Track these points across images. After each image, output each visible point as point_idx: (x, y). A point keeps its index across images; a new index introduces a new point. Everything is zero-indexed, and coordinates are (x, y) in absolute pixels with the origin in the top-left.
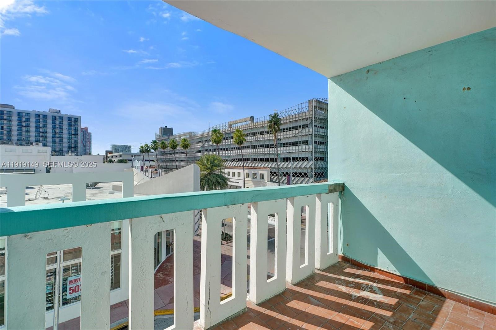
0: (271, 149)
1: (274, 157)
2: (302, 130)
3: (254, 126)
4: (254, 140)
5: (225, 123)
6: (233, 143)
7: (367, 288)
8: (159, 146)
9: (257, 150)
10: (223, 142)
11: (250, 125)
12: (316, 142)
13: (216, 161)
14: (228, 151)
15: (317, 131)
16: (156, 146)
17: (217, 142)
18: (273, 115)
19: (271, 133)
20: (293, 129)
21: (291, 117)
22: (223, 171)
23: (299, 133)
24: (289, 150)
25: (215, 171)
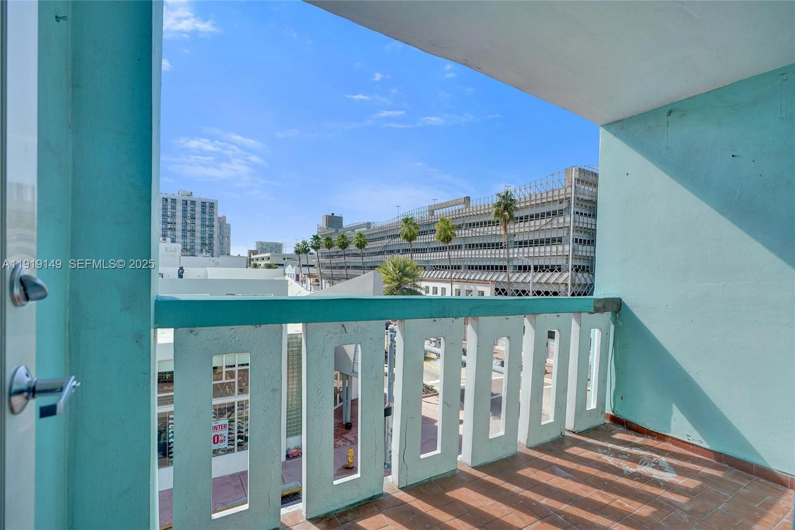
0: (498, 251)
1: (502, 265)
2: (552, 220)
3: (470, 212)
4: (470, 236)
5: (423, 208)
6: (435, 240)
7: (651, 463)
8: (322, 243)
9: (474, 251)
10: (420, 238)
11: (464, 212)
12: (576, 239)
13: (407, 269)
14: (426, 252)
15: (578, 221)
16: (318, 244)
17: (410, 238)
18: (502, 195)
19: (499, 225)
20: (536, 217)
21: (533, 198)
22: (418, 283)
23: (546, 224)
24: (528, 252)
25: (406, 283)
